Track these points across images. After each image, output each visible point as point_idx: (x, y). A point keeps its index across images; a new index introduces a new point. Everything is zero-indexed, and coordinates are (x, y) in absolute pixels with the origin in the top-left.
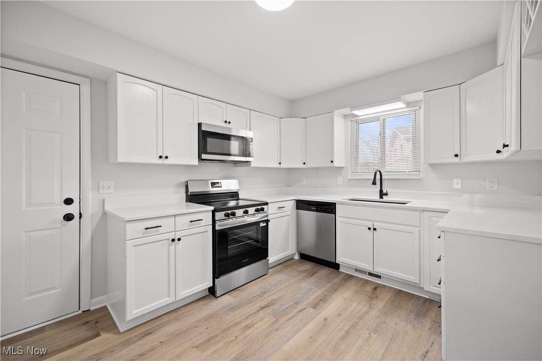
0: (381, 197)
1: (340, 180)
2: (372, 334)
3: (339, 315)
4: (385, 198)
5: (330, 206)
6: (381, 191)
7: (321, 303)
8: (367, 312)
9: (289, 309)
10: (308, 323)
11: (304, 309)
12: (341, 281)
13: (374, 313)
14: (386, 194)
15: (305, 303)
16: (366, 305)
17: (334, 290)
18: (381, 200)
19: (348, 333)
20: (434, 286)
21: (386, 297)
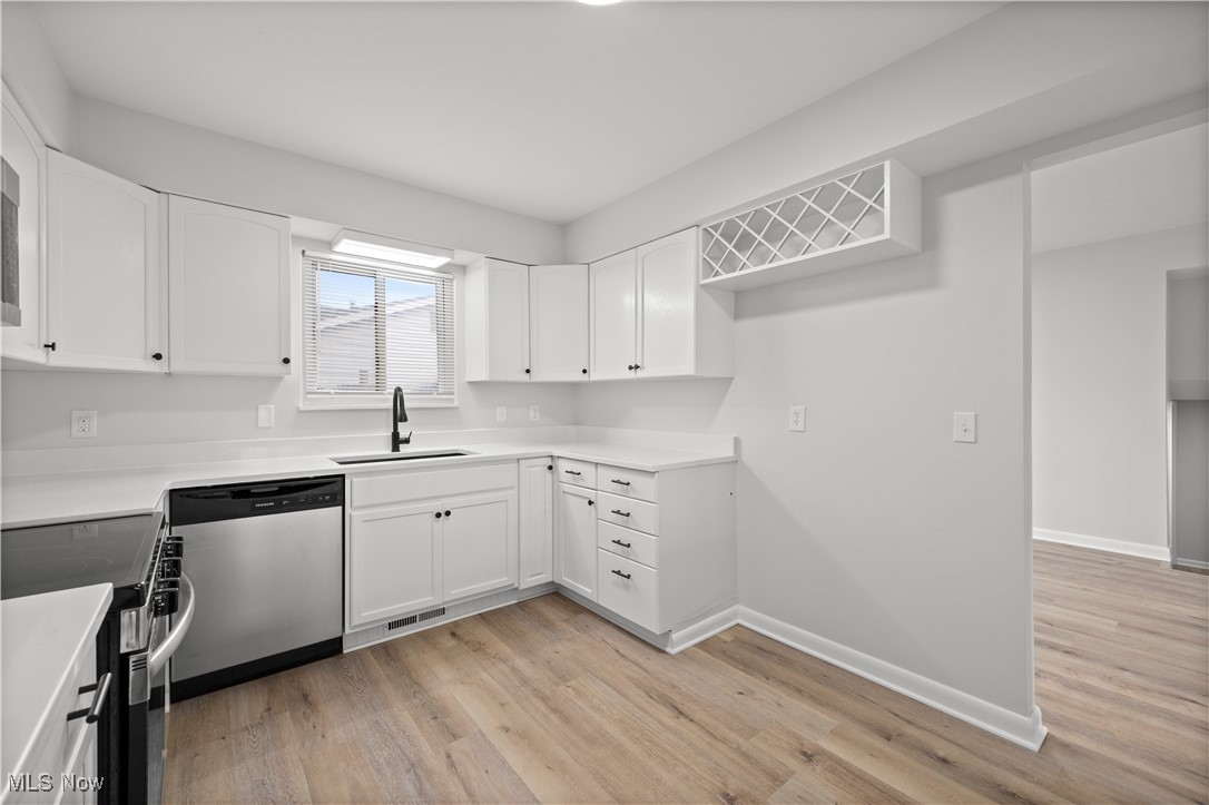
0: (395, 448)
1: (266, 414)
2: (569, 684)
3: (502, 705)
4: (404, 450)
5: (327, 487)
6: (395, 435)
7: (447, 720)
8: (514, 669)
9: (427, 786)
10: (504, 762)
11: (449, 756)
12: (388, 664)
13: (520, 662)
14: (407, 441)
15: (427, 748)
16: (493, 663)
17: (413, 686)
18: (396, 455)
19: (555, 710)
20: (532, 576)
21: (484, 633)
